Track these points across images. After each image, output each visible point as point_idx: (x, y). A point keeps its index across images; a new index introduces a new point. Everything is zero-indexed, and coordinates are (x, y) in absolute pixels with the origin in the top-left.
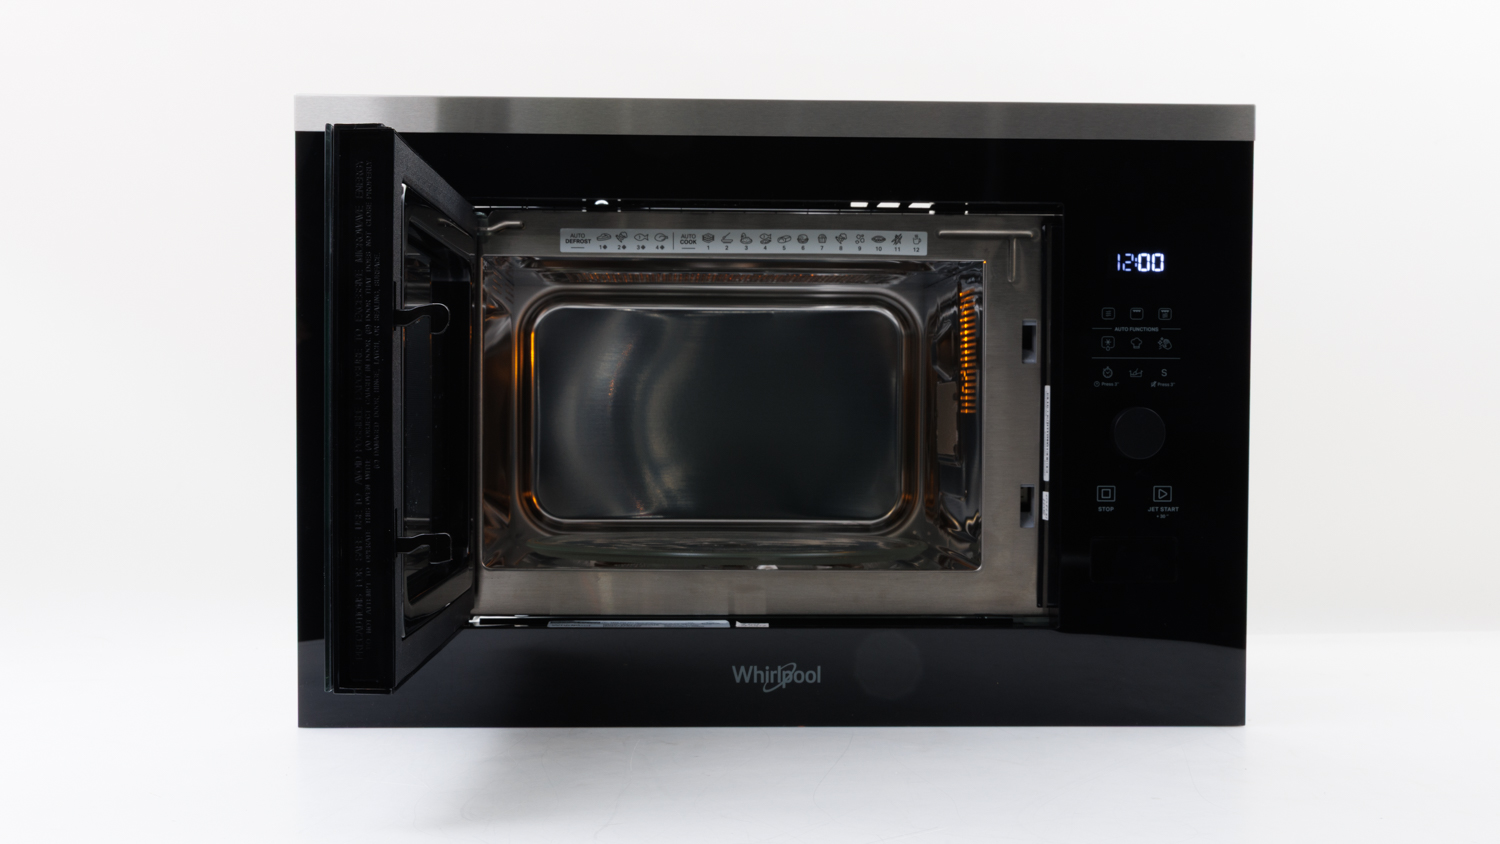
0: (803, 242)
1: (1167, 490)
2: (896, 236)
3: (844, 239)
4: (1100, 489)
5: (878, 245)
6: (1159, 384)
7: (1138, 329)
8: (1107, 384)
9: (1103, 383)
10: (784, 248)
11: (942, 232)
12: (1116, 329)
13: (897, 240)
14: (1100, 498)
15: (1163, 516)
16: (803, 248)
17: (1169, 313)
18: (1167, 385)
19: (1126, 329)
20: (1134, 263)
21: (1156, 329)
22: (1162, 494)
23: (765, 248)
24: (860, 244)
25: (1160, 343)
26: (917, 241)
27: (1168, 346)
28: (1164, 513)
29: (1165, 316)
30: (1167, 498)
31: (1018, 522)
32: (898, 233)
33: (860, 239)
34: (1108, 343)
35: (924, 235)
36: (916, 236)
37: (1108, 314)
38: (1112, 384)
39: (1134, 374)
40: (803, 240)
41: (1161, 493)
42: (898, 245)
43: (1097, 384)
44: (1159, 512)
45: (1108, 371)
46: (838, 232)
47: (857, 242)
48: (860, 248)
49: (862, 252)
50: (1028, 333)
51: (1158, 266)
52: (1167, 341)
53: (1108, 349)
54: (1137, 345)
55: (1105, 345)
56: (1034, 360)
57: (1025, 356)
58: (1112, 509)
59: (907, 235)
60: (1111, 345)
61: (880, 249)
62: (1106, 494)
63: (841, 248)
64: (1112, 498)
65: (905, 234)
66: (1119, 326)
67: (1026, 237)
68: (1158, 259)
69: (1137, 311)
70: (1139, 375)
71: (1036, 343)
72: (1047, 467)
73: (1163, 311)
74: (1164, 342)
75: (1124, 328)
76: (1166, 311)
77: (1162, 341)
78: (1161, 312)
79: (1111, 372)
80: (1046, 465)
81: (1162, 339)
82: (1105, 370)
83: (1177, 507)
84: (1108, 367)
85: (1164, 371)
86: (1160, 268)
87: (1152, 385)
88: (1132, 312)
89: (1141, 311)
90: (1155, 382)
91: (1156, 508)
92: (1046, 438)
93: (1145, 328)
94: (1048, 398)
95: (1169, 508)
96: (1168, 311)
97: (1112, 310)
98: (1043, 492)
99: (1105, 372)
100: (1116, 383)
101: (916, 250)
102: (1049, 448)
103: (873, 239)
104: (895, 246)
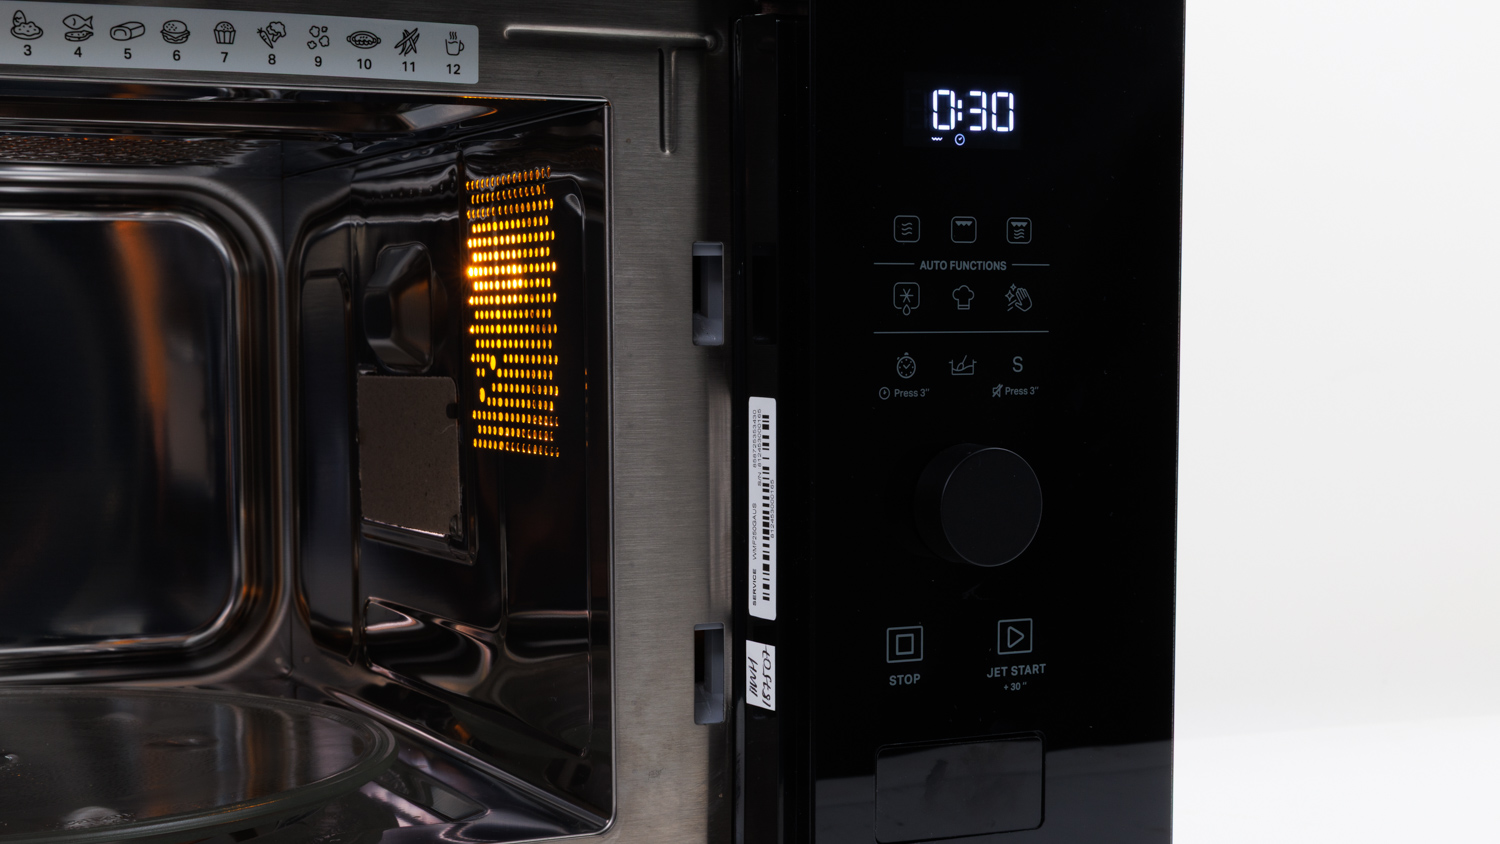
0: (176, 41)
1: (1024, 627)
2: (406, 34)
3: (279, 35)
4: (893, 634)
5: (364, 54)
6: (1008, 390)
7: (966, 265)
8: (906, 394)
9: (897, 392)
10: (128, 54)
11: (509, 28)
12: (923, 265)
13: (408, 43)
14: (893, 656)
15: (1016, 686)
16: (176, 56)
17: (1027, 229)
18: (1023, 392)
19: (940, 264)
20: (965, 110)
21: (1000, 266)
22: (1015, 637)
23: (78, 52)
24: (319, 51)
25: (1009, 296)
26: (454, 48)
27: (1026, 303)
28: (1019, 678)
29: (1019, 234)
30: (1024, 645)
31: (690, 710)
32: (410, 25)
33: (319, 38)
34: (907, 298)
35: (470, 34)
36: (453, 35)
37: (907, 228)
38: (915, 394)
39: (958, 370)
40: (175, 36)
41: (1013, 634)
42: (411, 57)
44: (1010, 679)
45: (906, 364)
46: (263, 19)
47: (311, 45)
48: (319, 62)
49: (322, 72)
50: (700, 268)
51: (1003, 121)
52: (1023, 292)
53: (907, 311)
54: (964, 301)
55: (900, 302)
56: (715, 336)
57: (697, 329)
58: (917, 677)
59: (433, 33)
60: (913, 302)
61: (367, 64)
62: (905, 644)
63: (272, 59)
64: (917, 654)
65: (424, 27)
66: (929, 258)
67: (699, 46)
68: (1002, 103)
69: (964, 223)
70: (969, 370)
71: (717, 297)
72: (766, 587)
73: (1014, 224)
74: (1018, 296)
75: (937, 262)
76: (1019, 224)
77: (1014, 293)
78: (1010, 225)
79: (912, 364)
80: (760, 583)
81: (1013, 287)
82: (900, 360)
83: (1043, 665)
84: (906, 354)
85: (1018, 361)
86: (1007, 125)
87: (995, 394)
88: (955, 224)
89: (973, 224)
90: (1000, 386)
91: (1004, 668)
92: (760, 521)
93: (980, 262)
94: (766, 427)
95: (1028, 667)
96: (1024, 224)
97: (914, 221)
98: (748, 642)
99: (901, 365)
100: (924, 391)
101: (454, 69)
102: (773, 542)
103: (351, 39)
104: (403, 58)
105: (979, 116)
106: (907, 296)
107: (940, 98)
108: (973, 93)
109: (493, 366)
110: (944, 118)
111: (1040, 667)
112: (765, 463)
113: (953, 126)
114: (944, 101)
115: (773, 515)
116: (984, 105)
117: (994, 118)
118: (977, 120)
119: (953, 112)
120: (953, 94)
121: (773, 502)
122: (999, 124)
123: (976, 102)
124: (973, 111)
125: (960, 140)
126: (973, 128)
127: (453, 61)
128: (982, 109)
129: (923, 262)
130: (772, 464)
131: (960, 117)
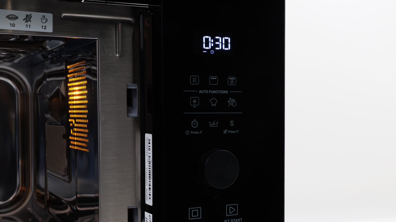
1: (235, 207)
2: (27, 16)
4: (191, 210)
5: (12, 22)
6: (229, 131)
7: (214, 92)
8: (195, 133)
11: (64, 15)
12: (200, 92)
13: (28, 19)
14: (191, 217)
17: (234, 80)
18: (234, 132)
19: (206, 91)
20: (214, 43)
21: (226, 92)
22: (232, 210)
25: (229, 101)
26: (44, 21)
27: (234, 104)
29: (232, 82)
30: (235, 212)
32: (29, 13)
34: (195, 102)
35: (50, 16)
36: (44, 16)
37: (195, 80)
38: (198, 133)
39: (212, 125)
42: (29, 23)
43: (187, 132)
45: (195, 123)
50: (130, 93)
51: (226, 46)
52: (233, 100)
53: (195, 106)
54: (214, 103)
55: (192, 103)
56: (135, 114)
57: (129, 112)
59: (37, 16)
60: (197, 103)
61: (13, 25)
62: (195, 214)
64: (199, 217)
66: (202, 89)
67: (128, 22)
68: (226, 41)
69: (214, 78)
70: (216, 125)
71: (136, 101)
72: (150, 195)
73: (230, 79)
74: (232, 101)
75: (205, 91)
76: (232, 79)
77: (230, 100)
78: (229, 79)
79: (197, 123)
80: (148, 193)
81: (230, 99)
82: (193, 122)
83: (241, 219)
84: (195, 120)
85: (232, 122)
86: (228, 48)
87: (224, 133)
88: (211, 79)
89: (217, 79)
90: (226, 130)
91: (228, 220)
92: (148, 173)
93: (219, 91)
94: (149, 143)
95: (236, 219)
96: (234, 79)
97: (197, 78)
98: (145, 212)
99: (193, 123)
100: (201, 132)
101: (44, 27)
102: (151, 180)
103: (8, 17)
104: (26, 23)
105: (219, 45)
106: (195, 101)
107: (206, 39)
108: (217, 37)
109: (74, 123)
110: (207, 45)
111: (240, 220)
112: (149, 155)
113: (210, 48)
114: (207, 40)
115: (151, 172)
116: (220, 41)
117: (224, 45)
118: (218, 46)
119: (210, 43)
120: (210, 38)
121: (151, 167)
122: (225, 47)
123: (218, 40)
124: (217, 43)
125: (212, 52)
126: (217, 48)
127: (44, 25)
128: (220, 42)
129: (200, 91)
130: (151, 155)
131: (212, 45)
